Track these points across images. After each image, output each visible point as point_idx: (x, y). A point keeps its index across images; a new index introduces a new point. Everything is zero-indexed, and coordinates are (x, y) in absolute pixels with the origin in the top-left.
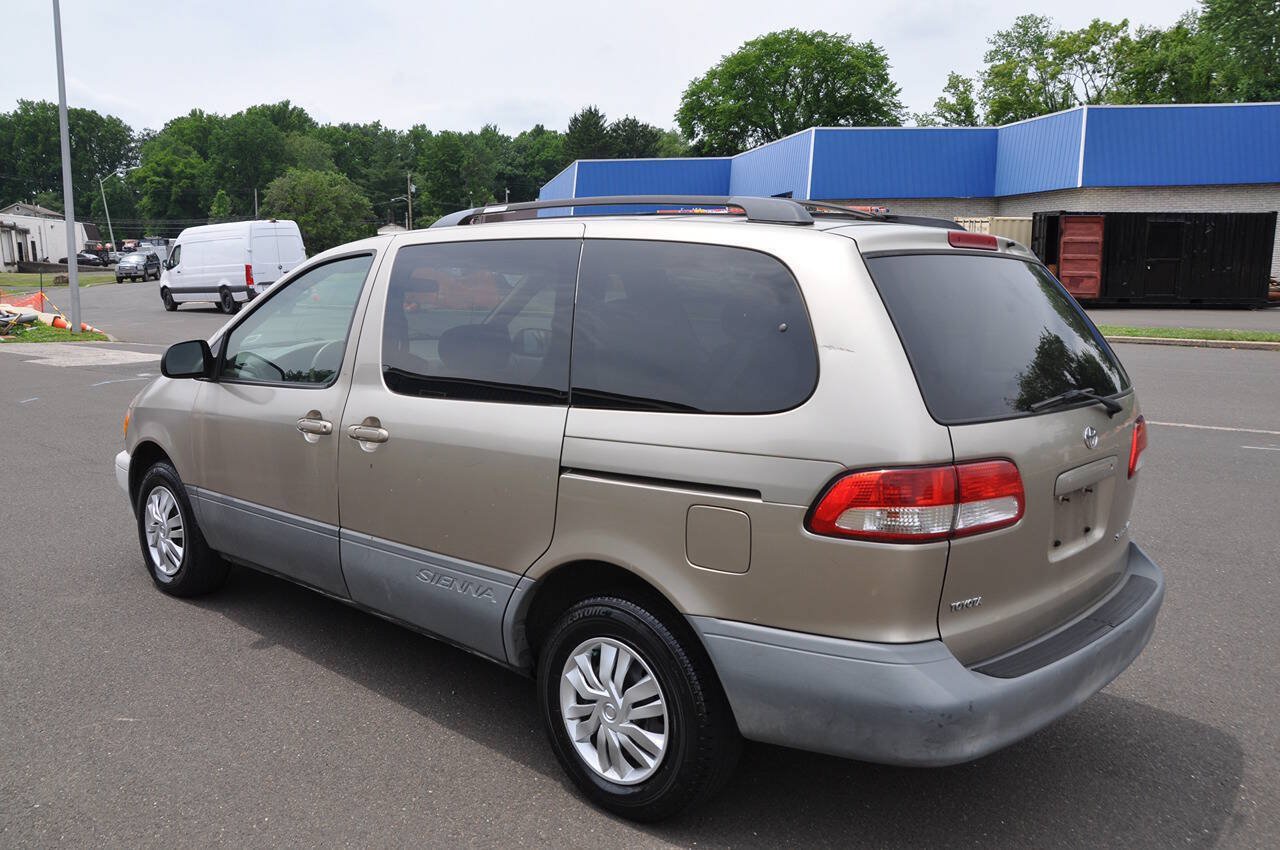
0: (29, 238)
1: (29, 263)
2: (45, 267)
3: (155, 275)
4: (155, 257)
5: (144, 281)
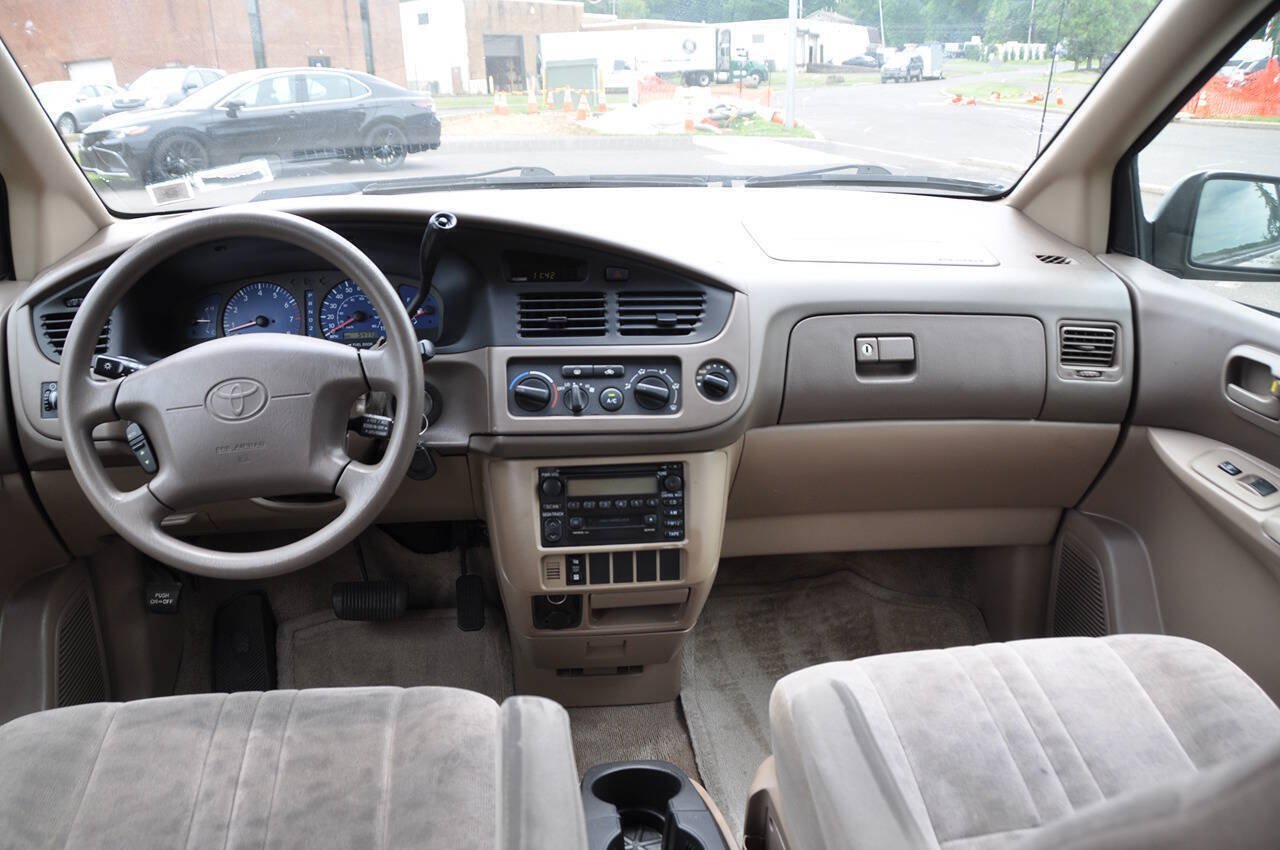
0: (820, 41)
1: (816, 65)
2: (827, 68)
3: (917, 77)
4: (919, 59)
5: (906, 82)
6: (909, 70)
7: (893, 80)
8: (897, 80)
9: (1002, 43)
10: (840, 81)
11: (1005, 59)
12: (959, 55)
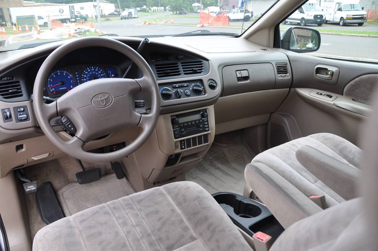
2: (104, 16)
3: (131, 17)
4: (131, 12)
5: (128, 19)
6: (128, 16)
7: (124, 19)
8: (125, 19)
9: (152, 7)
10: (109, 20)
11: (154, 11)
12: (140, 11)
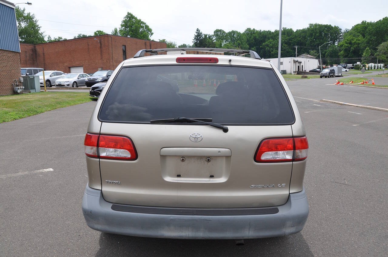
1: (300, 72)
3: (333, 76)
4: (333, 70)
5: (329, 77)
6: (330, 74)
7: (324, 77)
8: (326, 77)
9: (368, 64)
10: (306, 77)
11: (369, 69)
